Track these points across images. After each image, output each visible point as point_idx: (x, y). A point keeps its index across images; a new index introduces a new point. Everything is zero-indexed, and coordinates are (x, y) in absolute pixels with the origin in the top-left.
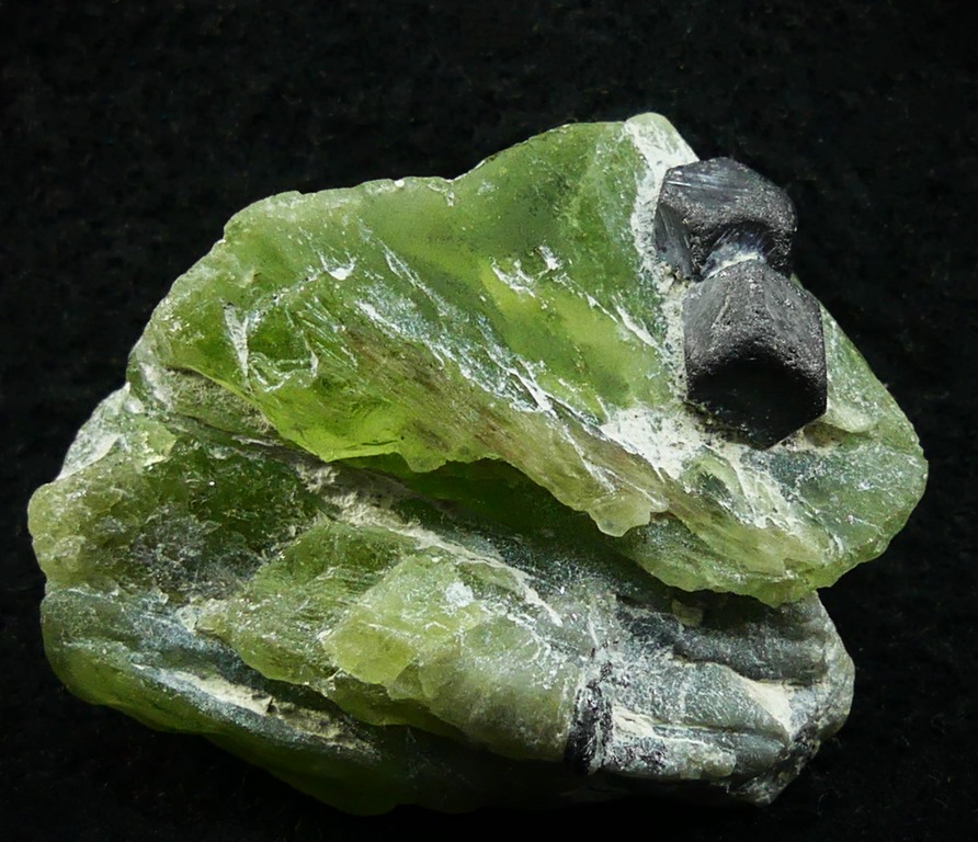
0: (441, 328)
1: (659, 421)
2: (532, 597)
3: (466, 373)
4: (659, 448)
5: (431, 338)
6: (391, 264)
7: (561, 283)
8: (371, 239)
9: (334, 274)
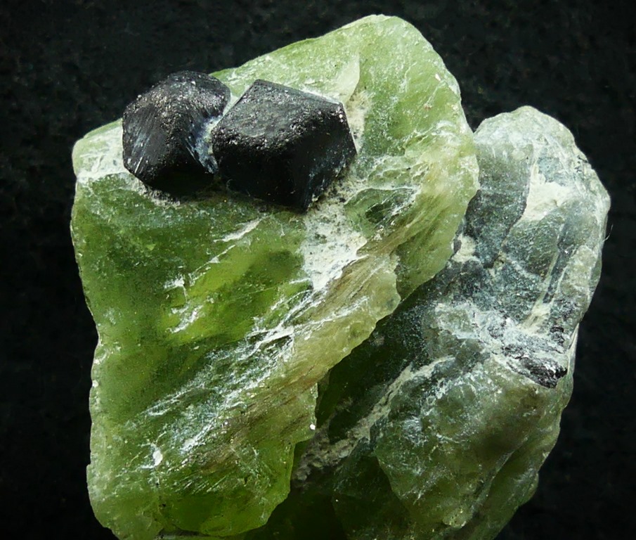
0: (214, 392)
1: (318, 236)
2: (427, 371)
3: (253, 385)
4: (339, 243)
5: (221, 403)
6: (157, 414)
7: (196, 281)
8: (135, 422)
9: (157, 463)
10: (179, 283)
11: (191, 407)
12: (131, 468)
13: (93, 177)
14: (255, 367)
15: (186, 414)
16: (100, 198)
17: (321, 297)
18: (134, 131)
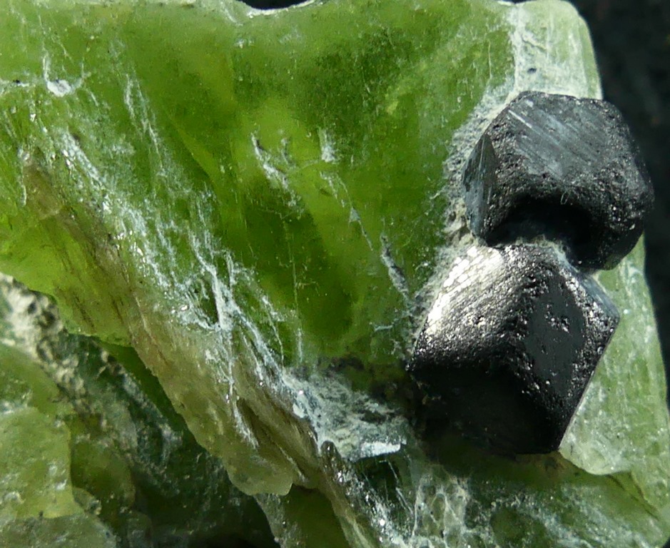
0: (150, 191)
5: (131, 200)
6: (128, 93)
7: (327, 182)
8: (120, 57)
9: (52, 87)
10: (327, 154)
11: (131, 151)
12: (49, 43)
13: (516, 33)
14: (178, 262)
15: (121, 140)
16: (481, 41)
17: (268, 380)
18: (575, 119)
